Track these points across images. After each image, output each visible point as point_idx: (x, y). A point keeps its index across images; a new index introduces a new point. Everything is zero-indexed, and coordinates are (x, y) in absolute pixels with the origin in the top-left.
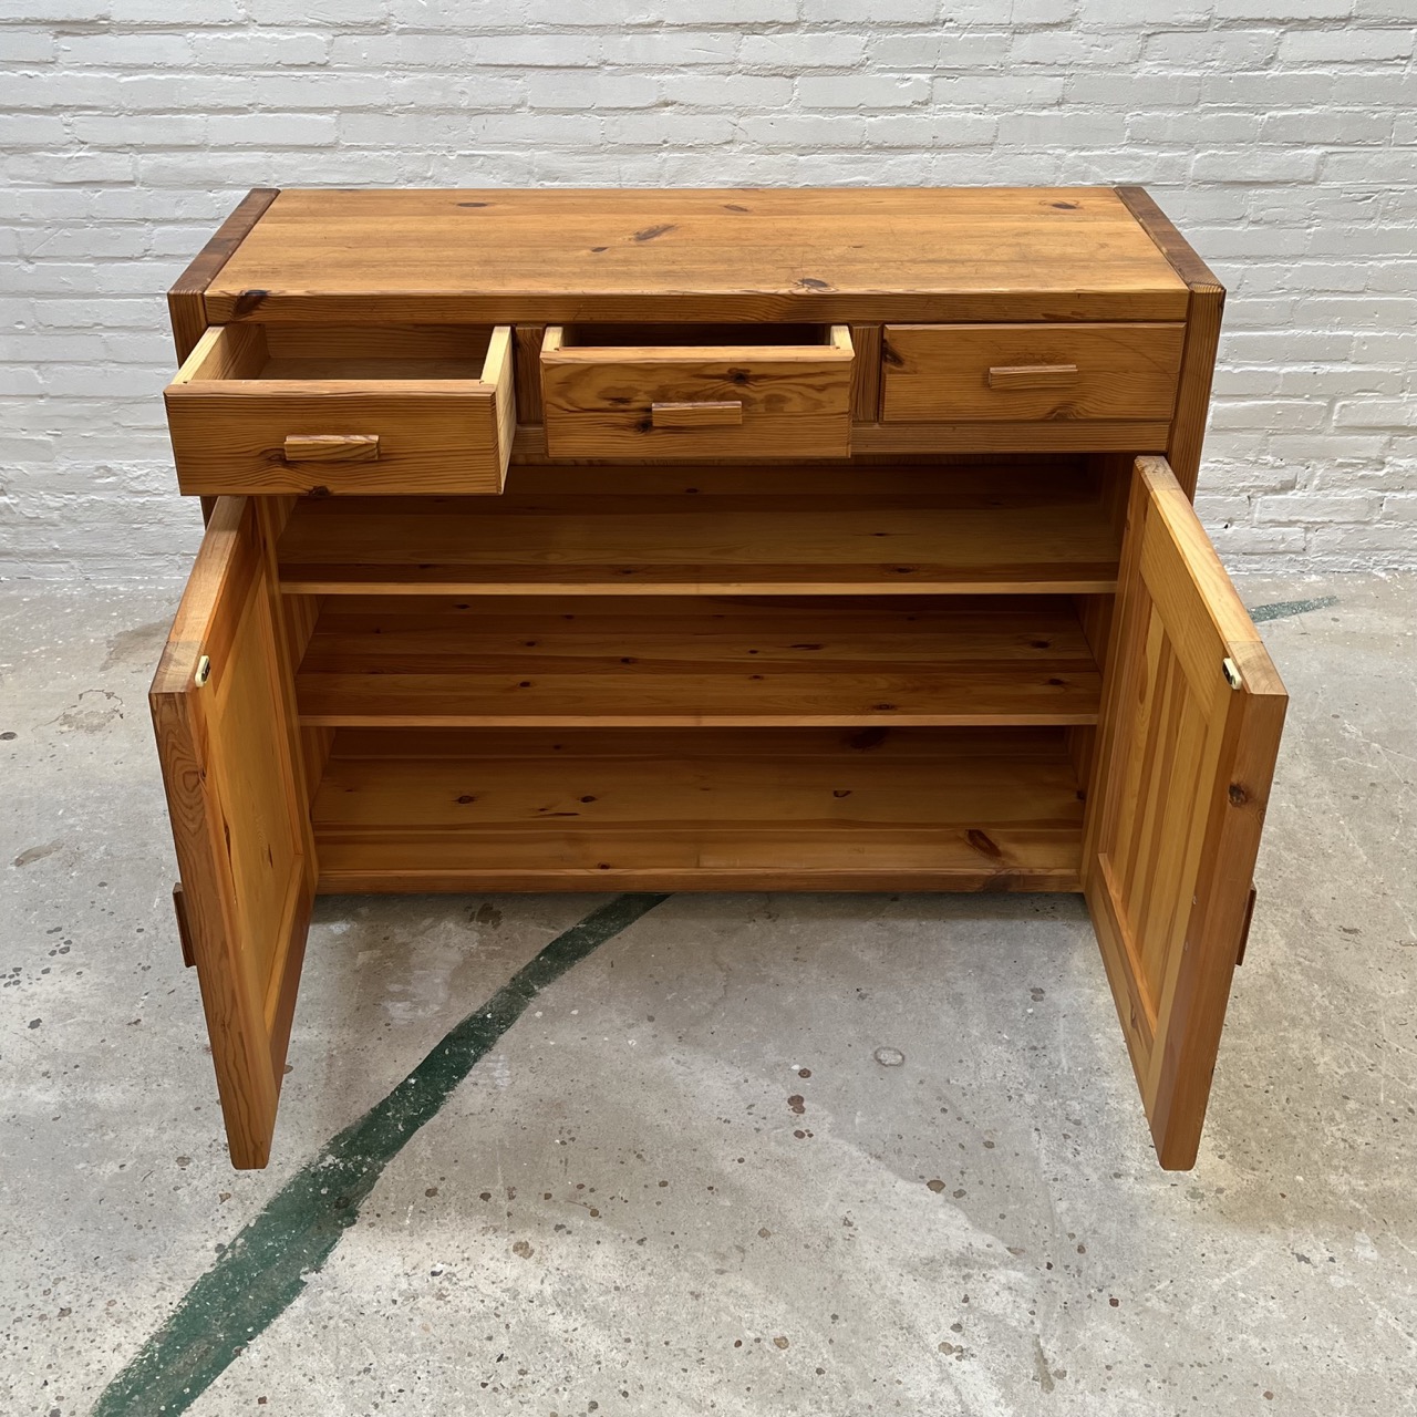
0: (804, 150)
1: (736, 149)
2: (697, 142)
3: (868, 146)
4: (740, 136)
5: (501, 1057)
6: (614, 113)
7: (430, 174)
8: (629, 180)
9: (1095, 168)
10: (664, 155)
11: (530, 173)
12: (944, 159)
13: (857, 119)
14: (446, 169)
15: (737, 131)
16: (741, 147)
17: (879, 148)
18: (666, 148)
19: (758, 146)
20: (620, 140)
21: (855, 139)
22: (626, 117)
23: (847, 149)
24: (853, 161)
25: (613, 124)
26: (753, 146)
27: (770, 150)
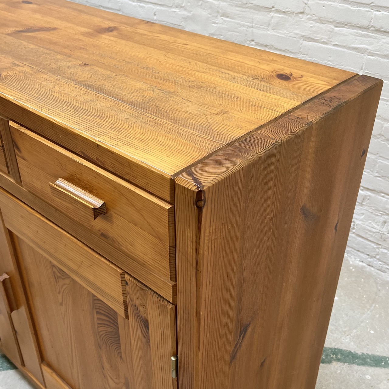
0: (339, 24)
1: (305, 17)
2: (287, 10)
3: (372, 29)
4: (307, 11)
7: (183, 5)
8: (256, 24)
10: (272, 14)
11: (218, 12)
13: (369, 11)
14: (189, 4)
15: (307, 7)
16: (308, 17)
18: (273, 11)
19: (316, 18)
20: (254, 3)
21: (365, 23)
23: (360, 28)
24: (363, 36)
26: (313, 17)
27: (321, 21)
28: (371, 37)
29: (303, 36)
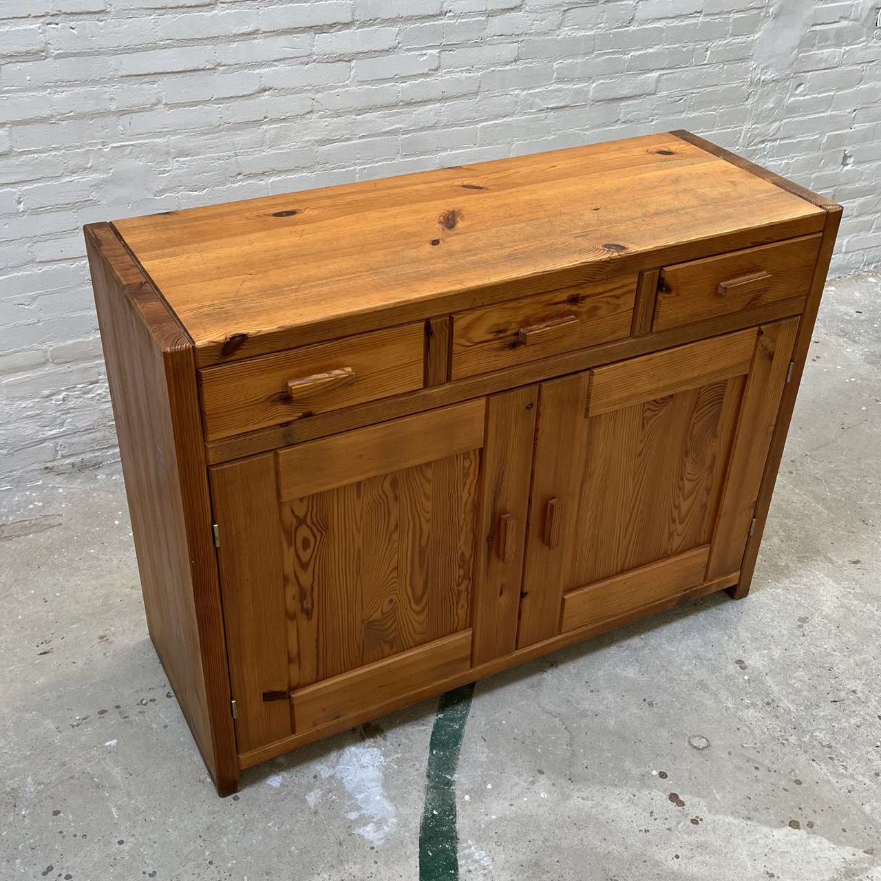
0: (360, 111)
1: (314, 116)
2: (287, 115)
3: (401, 104)
4: (317, 107)
5: (470, 842)
6: (228, 101)
7: (90, 164)
8: (241, 149)
9: (538, 100)
10: (265, 127)
11: (168, 153)
12: (449, 106)
13: (394, 86)
14: (102, 159)
15: (315, 103)
16: (318, 115)
17: (408, 104)
18: (266, 122)
19: (330, 112)
20: (233, 120)
21: (393, 100)
22: (236, 103)
23: (387, 107)
24: (391, 115)
25: (228, 109)
26: (326, 112)
27: (338, 114)
28: (401, 113)
29: (317, 141)
